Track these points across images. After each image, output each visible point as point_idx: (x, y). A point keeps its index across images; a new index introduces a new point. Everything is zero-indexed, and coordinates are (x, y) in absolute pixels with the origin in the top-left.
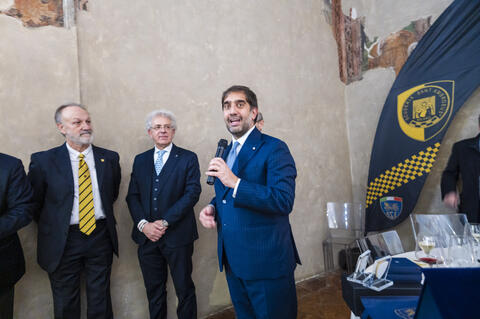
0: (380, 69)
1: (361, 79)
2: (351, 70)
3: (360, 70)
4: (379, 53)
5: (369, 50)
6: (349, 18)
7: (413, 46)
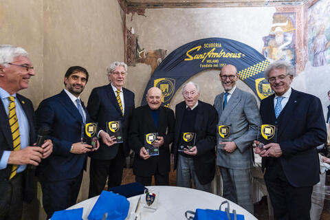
0: (144, 64)
1: (135, 66)
2: (129, 60)
3: (134, 61)
4: (145, 57)
5: (140, 53)
6: (130, 32)
7: (160, 60)
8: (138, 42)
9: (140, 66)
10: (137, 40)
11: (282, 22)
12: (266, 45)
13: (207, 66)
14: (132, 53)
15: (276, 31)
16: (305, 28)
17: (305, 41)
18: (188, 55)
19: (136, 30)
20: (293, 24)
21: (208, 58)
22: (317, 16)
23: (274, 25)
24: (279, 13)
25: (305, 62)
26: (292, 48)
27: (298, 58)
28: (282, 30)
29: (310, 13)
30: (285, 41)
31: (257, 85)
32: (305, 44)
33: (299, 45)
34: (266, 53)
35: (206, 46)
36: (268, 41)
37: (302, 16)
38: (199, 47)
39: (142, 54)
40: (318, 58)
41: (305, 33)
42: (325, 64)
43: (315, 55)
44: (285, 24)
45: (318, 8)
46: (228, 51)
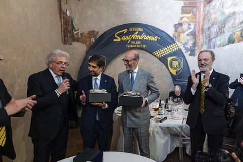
0: (80, 43)
1: (71, 44)
2: (66, 38)
3: (71, 40)
4: (80, 36)
5: (75, 33)
6: (65, 13)
7: (93, 40)
8: (74, 23)
9: (76, 44)
10: (72, 22)
11: (187, 13)
12: (176, 31)
13: (131, 46)
14: (68, 32)
15: (183, 20)
16: (204, 20)
17: (203, 29)
18: (116, 36)
19: (71, 12)
20: (195, 15)
21: (132, 40)
22: (212, 10)
23: (182, 16)
24: (185, 6)
25: (202, 45)
26: (194, 35)
27: (197, 42)
28: (187, 20)
29: (207, 8)
30: (189, 28)
31: (168, 62)
32: (203, 32)
33: (199, 32)
34: (176, 38)
35: (131, 29)
36: (177, 28)
37: (202, 9)
38: (125, 31)
39: (77, 34)
40: (211, 42)
41: (203, 23)
42: (216, 47)
43: (210, 40)
44: (189, 15)
45: (214, 5)
46: (148, 34)
